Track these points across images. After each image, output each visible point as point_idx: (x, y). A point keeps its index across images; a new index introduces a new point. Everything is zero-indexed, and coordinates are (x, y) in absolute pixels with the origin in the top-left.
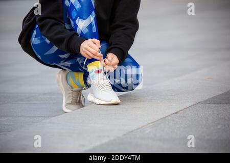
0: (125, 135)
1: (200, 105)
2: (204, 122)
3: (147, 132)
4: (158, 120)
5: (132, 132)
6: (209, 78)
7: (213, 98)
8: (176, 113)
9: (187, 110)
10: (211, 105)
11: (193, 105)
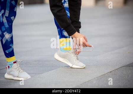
0: (81, 84)
1: (124, 68)
2: (127, 77)
3: (94, 82)
4: (100, 76)
5: (85, 82)
6: (129, 52)
7: (131, 64)
8: (110, 72)
9: (117, 70)
10: (130, 68)
11: (120, 68)
